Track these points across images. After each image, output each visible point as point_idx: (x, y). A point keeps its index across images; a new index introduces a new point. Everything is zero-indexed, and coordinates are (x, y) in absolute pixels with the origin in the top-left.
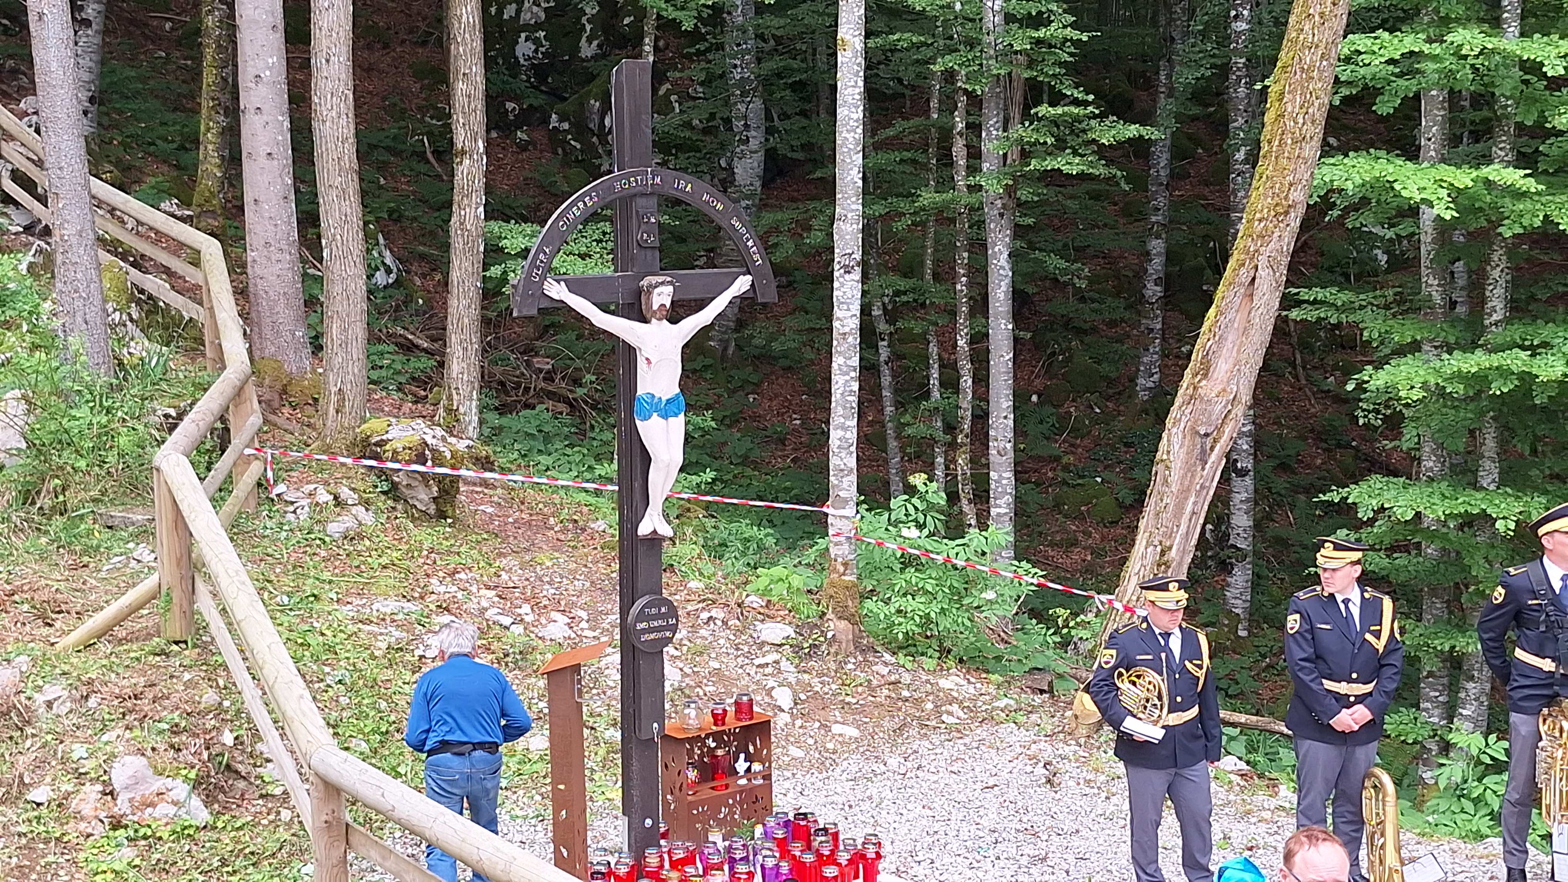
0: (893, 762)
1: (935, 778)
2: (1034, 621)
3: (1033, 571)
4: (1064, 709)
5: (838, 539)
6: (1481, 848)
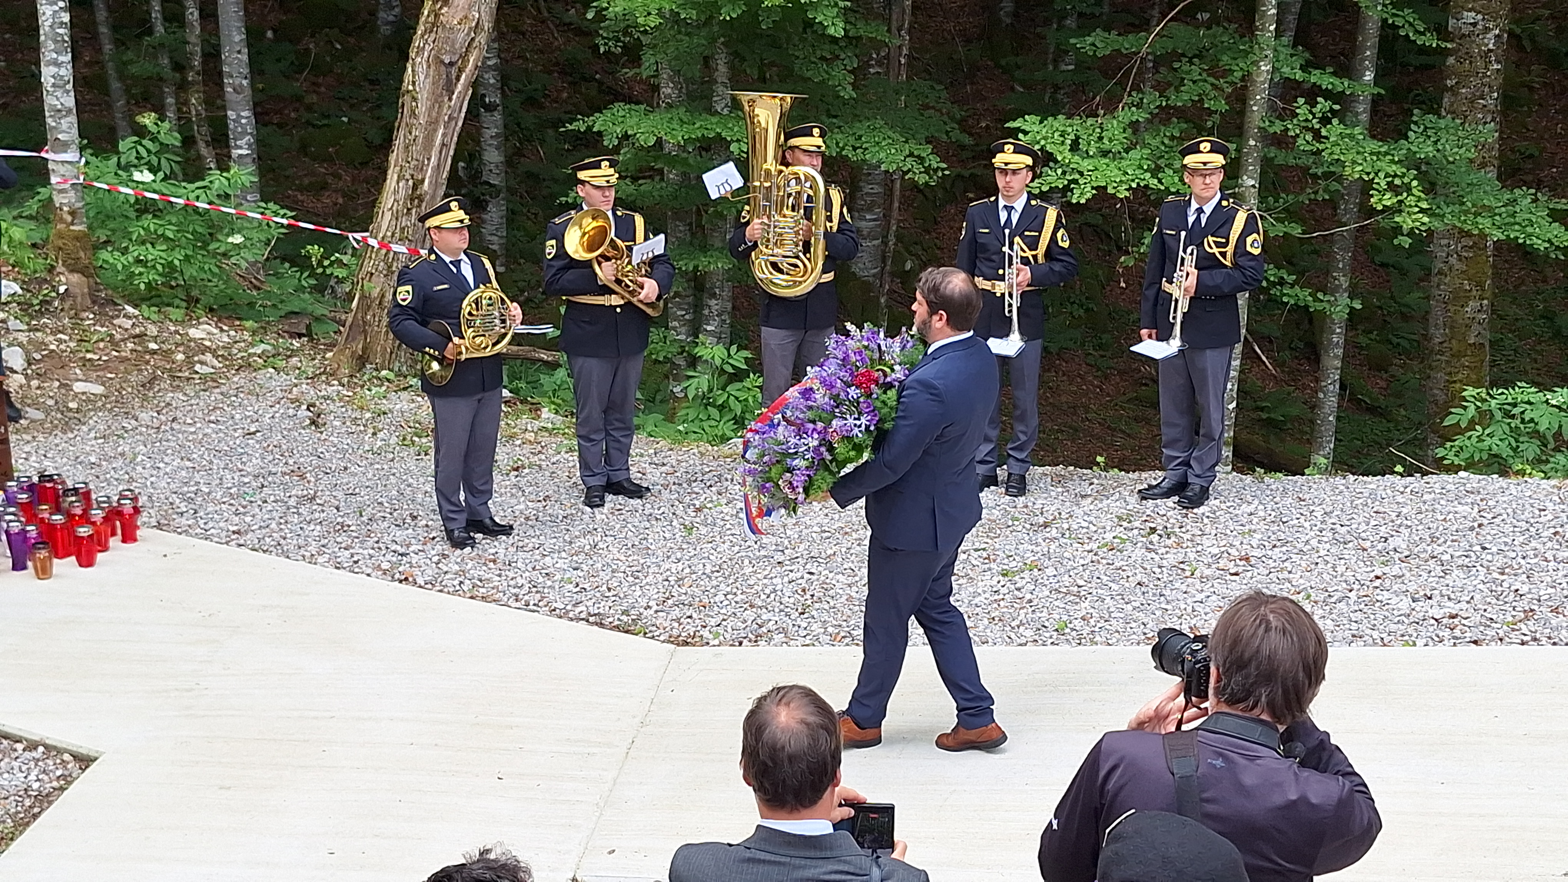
0: (144, 416)
1: (193, 429)
2: (287, 265)
3: (282, 212)
4: (325, 351)
5: (63, 186)
6: (725, 449)
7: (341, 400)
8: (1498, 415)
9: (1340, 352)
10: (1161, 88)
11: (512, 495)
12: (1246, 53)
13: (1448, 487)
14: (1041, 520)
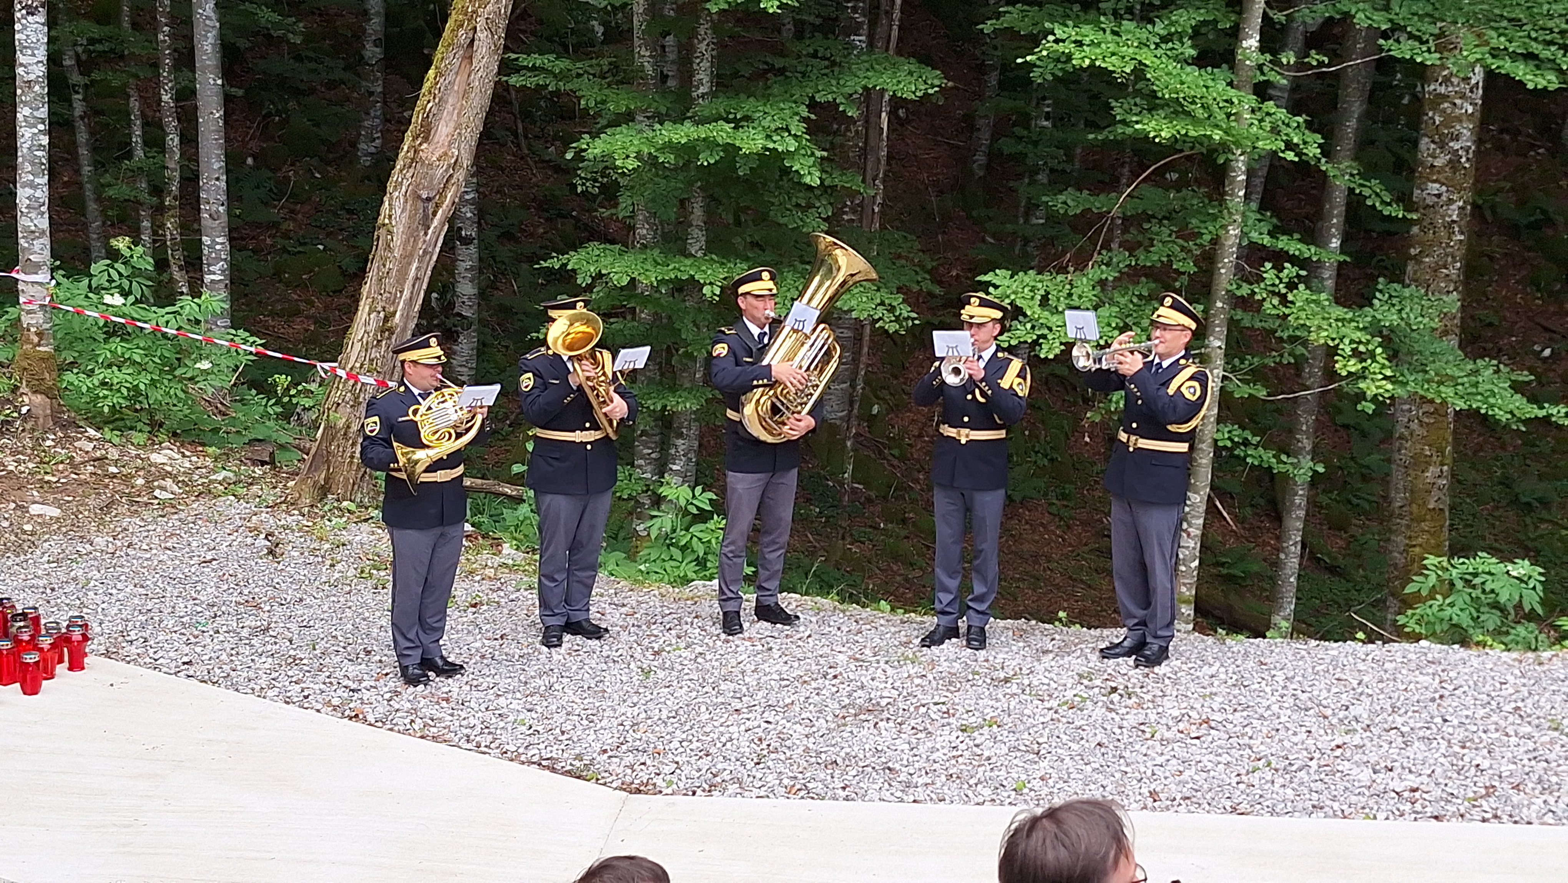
0: (100, 541)
1: (148, 556)
2: (254, 392)
3: (251, 339)
4: (288, 479)
5: (30, 307)
6: (687, 591)
7: (300, 530)
8: (1459, 584)
9: (1302, 513)
10: (1131, 248)
11: (469, 632)
12: (1214, 218)
13: (1410, 656)
14: (1002, 675)
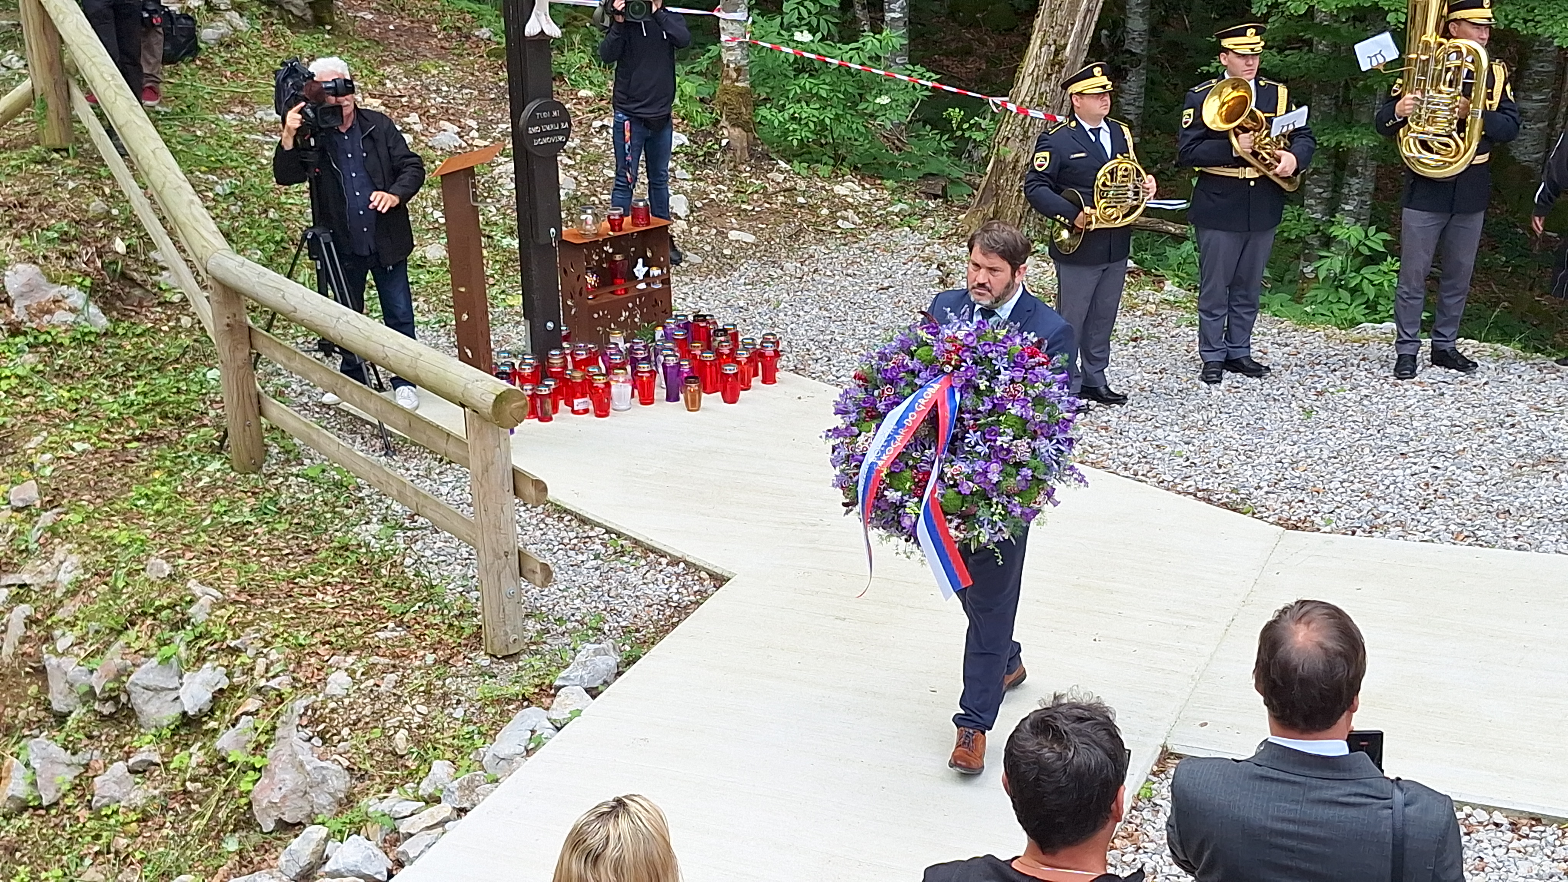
0: (789, 266)
1: (831, 281)
2: (928, 127)
3: (928, 75)
4: (958, 213)
5: (731, 44)
6: (1354, 333)
11: (1129, 365)
